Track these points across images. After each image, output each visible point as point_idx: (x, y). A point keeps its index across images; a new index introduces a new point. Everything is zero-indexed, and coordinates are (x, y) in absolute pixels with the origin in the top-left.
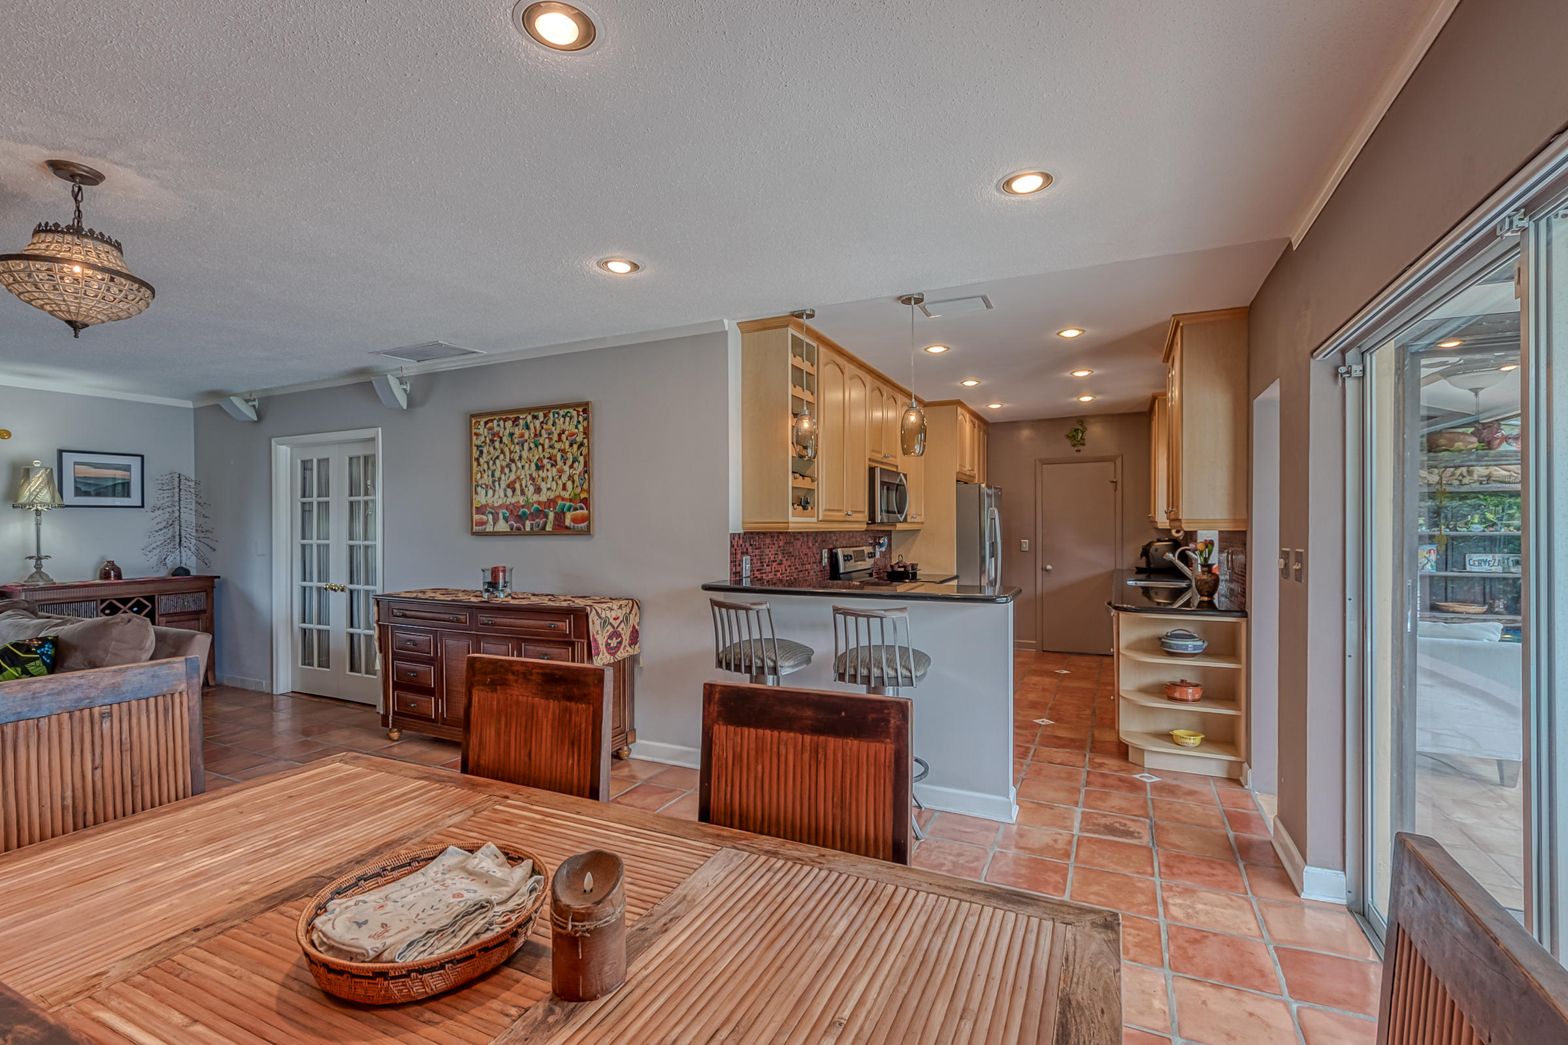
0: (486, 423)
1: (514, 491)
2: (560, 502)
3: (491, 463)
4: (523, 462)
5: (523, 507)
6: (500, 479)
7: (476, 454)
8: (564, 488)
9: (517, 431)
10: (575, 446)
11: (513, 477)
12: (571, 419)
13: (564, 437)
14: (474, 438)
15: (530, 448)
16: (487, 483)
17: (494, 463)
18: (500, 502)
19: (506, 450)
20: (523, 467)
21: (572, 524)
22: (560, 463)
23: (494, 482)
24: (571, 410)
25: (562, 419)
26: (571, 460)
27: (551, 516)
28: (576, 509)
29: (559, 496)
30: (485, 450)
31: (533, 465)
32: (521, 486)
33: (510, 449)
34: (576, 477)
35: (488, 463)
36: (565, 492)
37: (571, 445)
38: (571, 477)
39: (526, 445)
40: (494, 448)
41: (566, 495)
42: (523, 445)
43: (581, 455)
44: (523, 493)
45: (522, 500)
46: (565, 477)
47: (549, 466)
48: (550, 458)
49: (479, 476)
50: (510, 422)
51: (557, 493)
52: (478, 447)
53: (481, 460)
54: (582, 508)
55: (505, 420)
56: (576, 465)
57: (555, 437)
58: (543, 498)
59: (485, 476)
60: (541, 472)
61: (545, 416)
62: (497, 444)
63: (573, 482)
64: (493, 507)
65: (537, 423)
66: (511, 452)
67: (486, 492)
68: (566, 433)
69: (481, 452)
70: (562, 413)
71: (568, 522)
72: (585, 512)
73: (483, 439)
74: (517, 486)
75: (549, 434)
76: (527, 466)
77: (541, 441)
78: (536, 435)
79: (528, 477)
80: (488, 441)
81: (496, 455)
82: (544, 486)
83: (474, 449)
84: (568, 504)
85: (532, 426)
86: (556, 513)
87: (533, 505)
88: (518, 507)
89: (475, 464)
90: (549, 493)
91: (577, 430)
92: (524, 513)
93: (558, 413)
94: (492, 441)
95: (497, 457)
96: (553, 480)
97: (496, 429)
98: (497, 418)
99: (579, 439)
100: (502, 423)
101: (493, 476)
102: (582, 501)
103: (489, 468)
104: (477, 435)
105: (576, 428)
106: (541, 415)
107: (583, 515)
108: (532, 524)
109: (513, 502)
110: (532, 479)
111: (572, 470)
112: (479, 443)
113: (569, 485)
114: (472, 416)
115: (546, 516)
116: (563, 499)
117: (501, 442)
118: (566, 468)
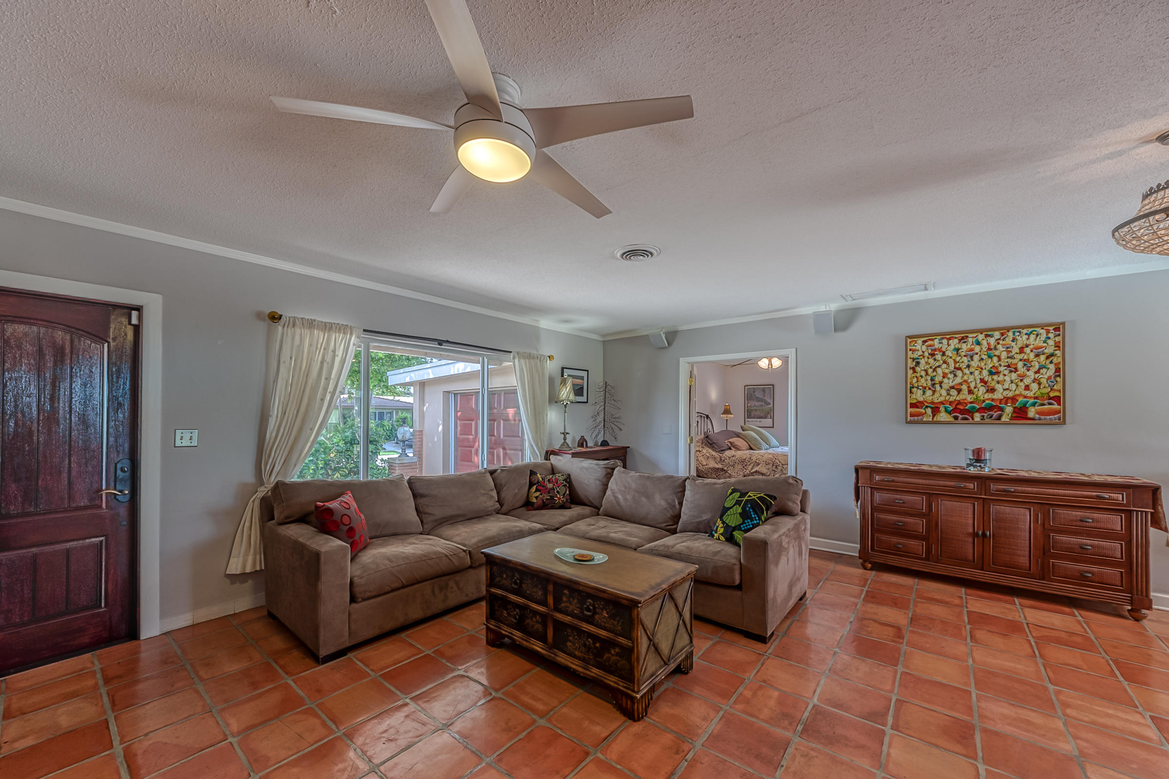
0: (924, 342)
1: (959, 391)
2: (1020, 399)
3: (930, 371)
4: (972, 370)
5: (971, 403)
6: (941, 383)
7: (911, 364)
8: (1027, 388)
9: (964, 347)
10: (1043, 358)
11: (958, 380)
12: (1037, 335)
13: (1027, 350)
14: (910, 353)
15: (982, 359)
16: (925, 385)
17: (934, 370)
18: (941, 399)
19: (951, 362)
20: (971, 373)
21: (1037, 416)
22: (1021, 369)
23: (933, 385)
24: (1038, 329)
25: (1025, 337)
26: (1037, 367)
27: (1009, 409)
28: (1043, 405)
29: (1020, 395)
30: (923, 362)
31: (985, 373)
32: (969, 387)
33: (954, 360)
34: (1044, 381)
35: (926, 371)
36: (1027, 392)
37: (1037, 356)
38: (1035, 380)
39: (976, 358)
40: (935, 360)
41: (1030, 394)
42: (972, 357)
43: (1051, 362)
44: (970, 392)
45: (970, 398)
46: (1027, 381)
47: (1006, 372)
48: (1009, 366)
49: (915, 380)
50: (956, 341)
51: (1017, 392)
52: (914, 359)
53: (918, 369)
54: (1050, 404)
55: (949, 339)
56: (1043, 371)
57: (1016, 350)
58: (998, 395)
59: (923, 380)
60: (995, 377)
61: (1002, 334)
62: (939, 356)
63: (1040, 384)
64: (932, 403)
65: (992, 341)
66: (955, 362)
67: (924, 393)
68: (1031, 347)
69: (918, 364)
70: (1025, 331)
71: (1032, 412)
72: (1056, 407)
73: (920, 353)
74: (964, 387)
75: (1007, 348)
76: (977, 373)
77: (997, 353)
78: (989, 349)
79: (978, 381)
80: (926, 354)
81: (937, 364)
82: (999, 387)
83: (910, 361)
84: (1032, 401)
85: (985, 343)
86: (1015, 408)
87: (984, 401)
88: (965, 403)
89: (910, 372)
90: (1005, 393)
91: (1045, 345)
92: (974, 408)
93: (1020, 332)
94: (932, 355)
95: (939, 366)
96: (1012, 383)
97: (937, 345)
98: (939, 337)
99: (1049, 351)
100: (945, 341)
101: (932, 380)
102: (1051, 398)
103: (927, 374)
104: (913, 351)
105: (1045, 342)
106: (997, 335)
107: (1051, 409)
108: (983, 416)
109: (958, 398)
110: (982, 380)
111: (1037, 375)
112: (915, 356)
113: (1034, 386)
114: (910, 337)
115: (1002, 409)
116: (1025, 397)
117: (944, 354)
118: (1031, 374)
